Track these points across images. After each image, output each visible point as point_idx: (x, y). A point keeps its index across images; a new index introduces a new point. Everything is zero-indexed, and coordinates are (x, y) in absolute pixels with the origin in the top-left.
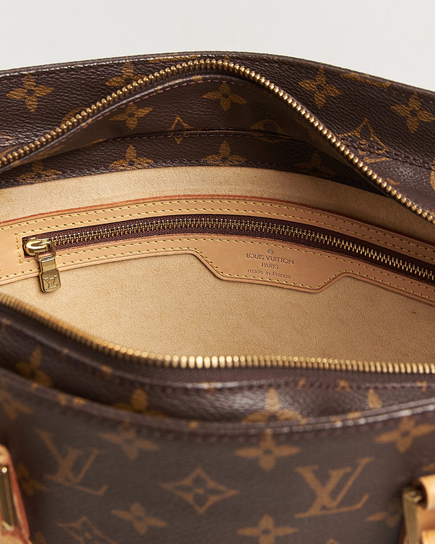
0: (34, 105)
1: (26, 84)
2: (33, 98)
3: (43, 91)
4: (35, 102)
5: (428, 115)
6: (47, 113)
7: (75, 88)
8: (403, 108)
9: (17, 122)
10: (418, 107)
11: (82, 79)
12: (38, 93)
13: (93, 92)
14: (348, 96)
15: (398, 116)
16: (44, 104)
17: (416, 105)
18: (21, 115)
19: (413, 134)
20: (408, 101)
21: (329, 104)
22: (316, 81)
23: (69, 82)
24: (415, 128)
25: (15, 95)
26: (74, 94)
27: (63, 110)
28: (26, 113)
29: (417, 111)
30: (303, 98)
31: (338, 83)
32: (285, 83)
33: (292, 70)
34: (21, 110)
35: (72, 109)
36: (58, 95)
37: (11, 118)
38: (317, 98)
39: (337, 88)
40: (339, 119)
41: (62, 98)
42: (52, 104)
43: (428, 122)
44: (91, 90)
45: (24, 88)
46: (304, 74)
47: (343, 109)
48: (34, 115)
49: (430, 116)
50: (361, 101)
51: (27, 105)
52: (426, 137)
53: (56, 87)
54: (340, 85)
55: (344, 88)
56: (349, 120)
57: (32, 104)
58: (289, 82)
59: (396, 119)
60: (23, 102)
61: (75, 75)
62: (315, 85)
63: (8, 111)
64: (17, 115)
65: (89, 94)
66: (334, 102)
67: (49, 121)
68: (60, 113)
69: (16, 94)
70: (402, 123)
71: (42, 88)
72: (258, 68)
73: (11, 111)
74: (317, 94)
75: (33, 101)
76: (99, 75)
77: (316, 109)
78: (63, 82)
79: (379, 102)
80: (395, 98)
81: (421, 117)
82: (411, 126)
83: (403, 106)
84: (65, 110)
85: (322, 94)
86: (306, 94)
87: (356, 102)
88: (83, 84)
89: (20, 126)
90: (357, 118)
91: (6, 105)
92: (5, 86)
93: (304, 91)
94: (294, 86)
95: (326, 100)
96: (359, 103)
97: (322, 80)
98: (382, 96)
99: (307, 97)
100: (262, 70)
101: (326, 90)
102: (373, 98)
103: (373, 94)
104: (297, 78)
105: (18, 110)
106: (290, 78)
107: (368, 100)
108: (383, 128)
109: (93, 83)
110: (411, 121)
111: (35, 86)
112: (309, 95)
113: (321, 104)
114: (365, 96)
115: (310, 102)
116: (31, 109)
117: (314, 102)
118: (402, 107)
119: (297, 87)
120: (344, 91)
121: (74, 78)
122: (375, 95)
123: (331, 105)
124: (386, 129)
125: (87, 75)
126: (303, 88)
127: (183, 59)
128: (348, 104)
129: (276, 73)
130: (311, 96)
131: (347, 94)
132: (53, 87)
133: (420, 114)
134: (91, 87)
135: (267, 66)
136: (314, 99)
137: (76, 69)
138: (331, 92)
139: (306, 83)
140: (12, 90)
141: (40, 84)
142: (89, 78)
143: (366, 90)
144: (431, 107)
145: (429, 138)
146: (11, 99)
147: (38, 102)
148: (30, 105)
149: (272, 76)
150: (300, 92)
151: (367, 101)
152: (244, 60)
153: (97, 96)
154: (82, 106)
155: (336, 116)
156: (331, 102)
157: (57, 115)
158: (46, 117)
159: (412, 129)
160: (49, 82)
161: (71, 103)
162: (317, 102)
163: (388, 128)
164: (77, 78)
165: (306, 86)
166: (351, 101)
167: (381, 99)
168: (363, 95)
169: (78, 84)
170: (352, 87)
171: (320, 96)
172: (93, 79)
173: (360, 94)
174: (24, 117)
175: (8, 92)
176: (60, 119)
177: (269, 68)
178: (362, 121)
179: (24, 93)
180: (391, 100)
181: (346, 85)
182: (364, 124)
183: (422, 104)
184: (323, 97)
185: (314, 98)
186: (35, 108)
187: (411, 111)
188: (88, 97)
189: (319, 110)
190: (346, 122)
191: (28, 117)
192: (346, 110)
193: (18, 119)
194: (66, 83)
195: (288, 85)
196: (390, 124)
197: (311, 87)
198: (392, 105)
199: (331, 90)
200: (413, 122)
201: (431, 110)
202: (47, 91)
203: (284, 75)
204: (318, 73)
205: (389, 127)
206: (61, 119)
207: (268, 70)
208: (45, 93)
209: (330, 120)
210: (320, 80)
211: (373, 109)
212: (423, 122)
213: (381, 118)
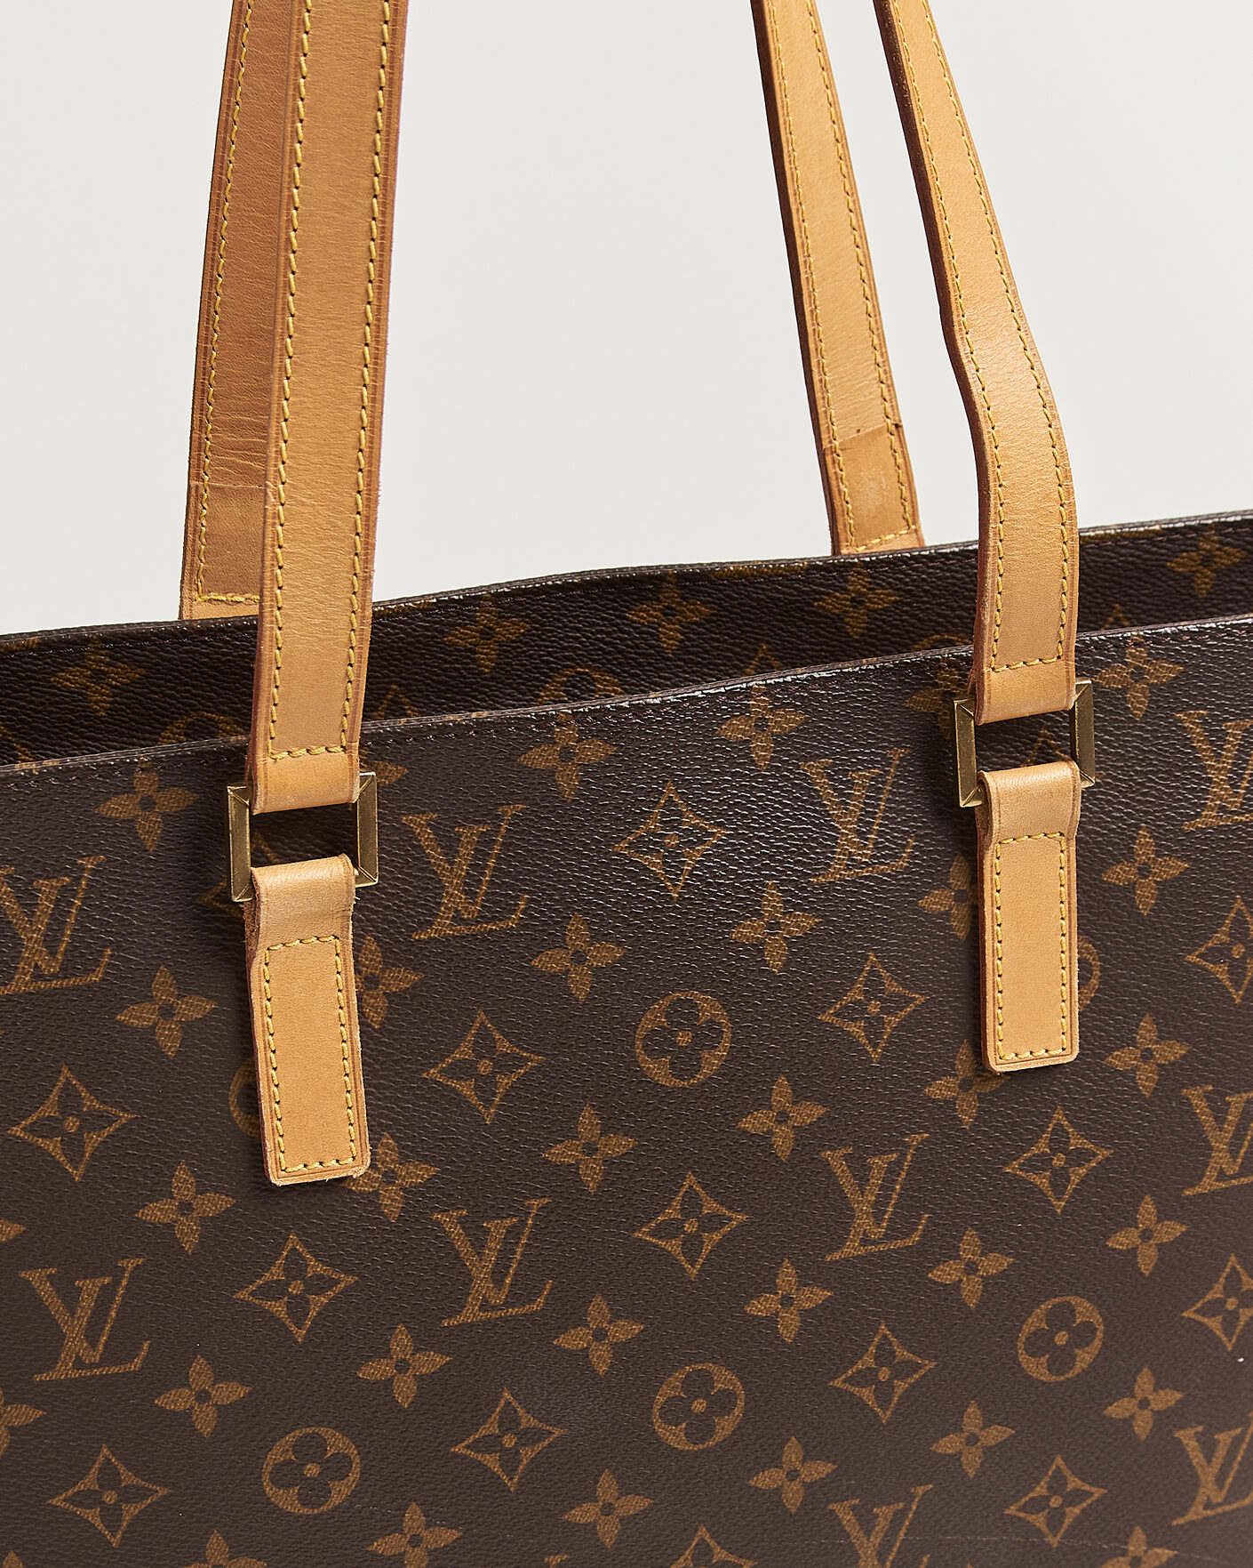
0: (105, 701)
1: (90, 660)
2: (102, 688)
3: (121, 675)
4: (108, 696)
5: (884, 594)
6: (131, 720)
7: (188, 673)
8: (838, 598)
9: (70, 736)
10: (864, 587)
11: (201, 654)
12: (113, 679)
13: (225, 682)
14: (728, 611)
15: (827, 617)
16: (125, 700)
17: (860, 584)
18: (77, 722)
19: (857, 641)
20: (846, 581)
21: (689, 639)
22: (660, 602)
23: (175, 659)
24: (861, 628)
25: (68, 680)
26: (186, 684)
27: (163, 716)
28: (87, 718)
29: (864, 594)
30: (636, 644)
31: (706, 592)
32: (598, 625)
33: (611, 593)
34: (78, 711)
35: (180, 714)
36: (153, 684)
37: (56, 727)
38: (664, 634)
39: (704, 603)
40: (710, 664)
41: (162, 692)
42: (140, 703)
43: (885, 609)
44: (221, 677)
45: (86, 667)
46: (635, 594)
47: (717, 640)
48: (103, 722)
49: (889, 595)
50: (754, 614)
51: (91, 701)
52: (881, 636)
53: (150, 668)
54: (710, 595)
55: (719, 599)
56: (729, 659)
57: (100, 699)
58: (606, 619)
59: (825, 623)
60: (81, 694)
61: (190, 644)
62: (660, 610)
63: (51, 712)
64: (70, 721)
65: (217, 685)
66: (698, 634)
67: (134, 737)
68: (157, 721)
69: (70, 679)
70: (836, 628)
71: (122, 669)
72: (545, 606)
73: (57, 713)
74: (664, 627)
75: (103, 695)
76: (236, 647)
77: (663, 658)
78: (164, 659)
79: (791, 602)
80: (821, 585)
81: (872, 603)
82: (853, 627)
83: (838, 594)
84: (167, 717)
85: (674, 624)
86: (641, 633)
87: (743, 618)
88: (205, 664)
89: (73, 743)
90: (746, 649)
91: (48, 700)
92: (48, 660)
93: (638, 628)
94: (617, 625)
95: (683, 634)
96: (750, 619)
97: (673, 597)
98: (796, 589)
99: (643, 639)
100: (553, 608)
101: (683, 611)
102: (779, 599)
103: (778, 591)
104: (621, 606)
105: (71, 710)
106: (609, 609)
107: (767, 607)
108: (798, 650)
109: (224, 663)
110: (852, 617)
111: (108, 665)
112: (648, 633)
113: (673, 645)
114: (762, 600)
115: (651, 646)
116: (99, 711)
117: (659, 646)
118: (835, 597)
119: (624, 624)
120: (719, 605)
121: (187, 652)
122: (784, 593)
123: (694, 640)
124: (804, 651)
125: (213, 646)
126: (635, 622)
127: (404, 609)
128: (728, 628)
129: (580, 607)
130: (652, 634)
131: (725, 609)
132: (144, 667)
133: (869, 599)
134: (221, 672)
135: (562, 598)
136: (658, 640)
137: (191, 634)
138: (692, 615)
139: (640, 611)
140: (63, 671)
141: (118, 659)
142: (217, 653)
143: (763, 589)
144: (889, 577)
145: (888, 636)
146: (58, 689)
147: (113, 697)
148: (96, 703)
149: (572, 616)
150: (629, 633)
151: (766, 610)
152: (519, 595)
153: (232, 691)
154: (199, 710)
155: (704, 659)
156: (693, 634)
157: (150, 725)
158: (126, 728)
159: (856, 633)
160: (137, 658)
161: (179, 702)
162: (664, 642)
163: (808, 646)
164: (194, 652)
165: (642, 618)
166: (733, 620)
167: (794, 596)
168: (758, 600)
169: (195, 665)
170: (734, 591)
171: (671, 630)
172: (224, 654)
173: (752, 600)
174: (84, 727)
175: (53, 674)
176: (157, 734)
177: (566, 600)
178: (756, 651)
179: (85, 676)
180: (813, 590)
181: (721, 591)
182: (761, 655)
183: (872, 578)
184: (676, 629)
185: (658, 636)
186: (105, 709)
187: (853, 600)
188: (214, 691)
189: (669, 659)
190: (725, 665)
191: (91, 726)
192: (725, 641)
193: (71, 730)
194: (169, 661)
195: (605, 625)
196: (812, 637)
197: (652, 616)
198: (816, 600)
199: (691, 611)
200: (857, 618)
201: (889, 583)
202: (132, 675)
203: (594, 608)
204: (664, 585)
205: (811, 643)
206: (159, 734)
207: (563, 606)
208: (128, 678)
209: (693, 672)
210: (667, 598)
211: (778, 621)
212: (875, 611)
213: (794, 633)
